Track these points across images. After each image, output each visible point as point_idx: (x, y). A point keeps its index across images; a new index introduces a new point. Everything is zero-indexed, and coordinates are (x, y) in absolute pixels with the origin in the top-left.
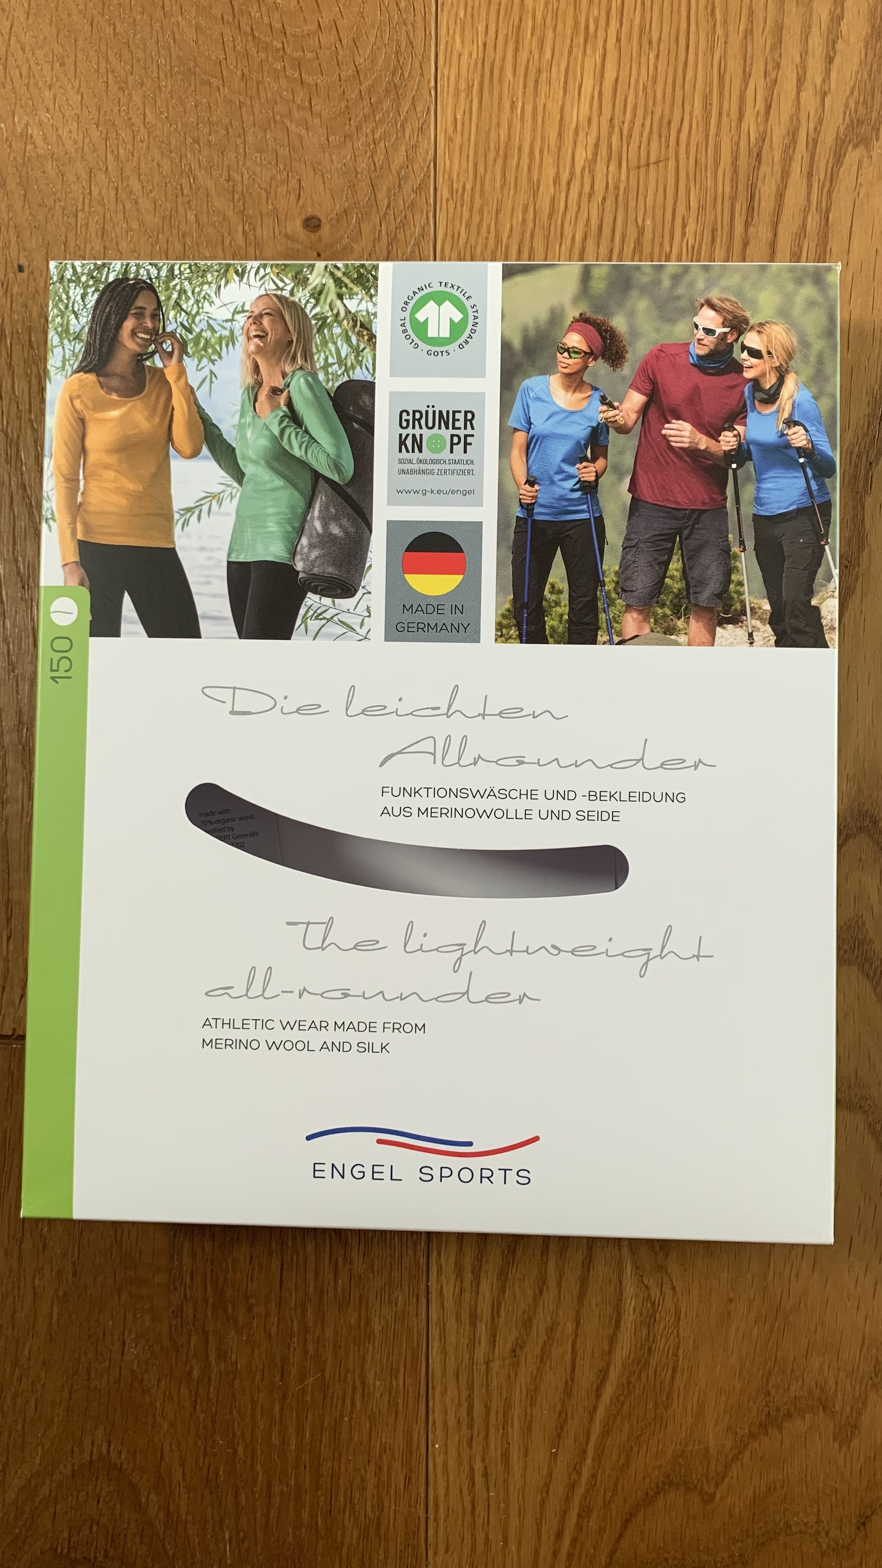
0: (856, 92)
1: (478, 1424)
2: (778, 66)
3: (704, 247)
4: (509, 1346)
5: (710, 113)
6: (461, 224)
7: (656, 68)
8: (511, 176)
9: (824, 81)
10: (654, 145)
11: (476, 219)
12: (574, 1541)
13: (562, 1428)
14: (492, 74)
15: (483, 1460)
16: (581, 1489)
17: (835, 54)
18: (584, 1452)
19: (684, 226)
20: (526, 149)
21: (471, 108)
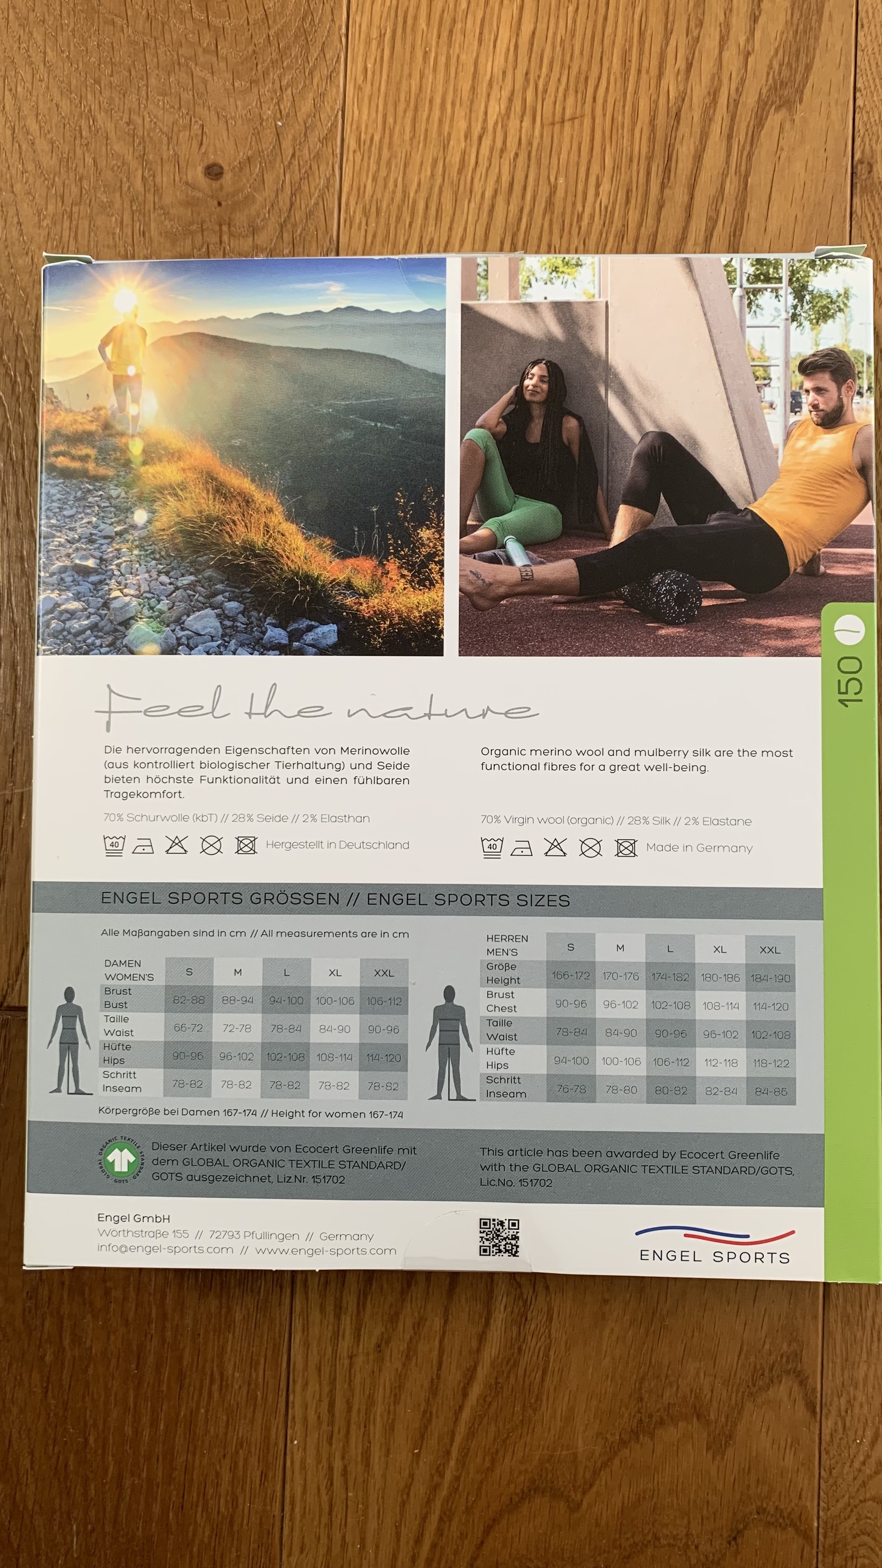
0: (781, 53)
1: (339, 1421)
2: (701, 24)
3: (617, 207)
4: (374, 1341)
5: (629, 69)
6: (367, 176)
7: (574, 21)
8: (421, 127)
9: (748, 40)
10: (570, 101)
11: (383, 173)
12: (434, 1546)
13: (426, 1428)
14: (405, 22)
15: (343, 1458)
16: (444, 1492)
17: (760, 13)
18: (448, 1453)
19: (598, 185)
20: (438, 101)
21: (382, 57)
